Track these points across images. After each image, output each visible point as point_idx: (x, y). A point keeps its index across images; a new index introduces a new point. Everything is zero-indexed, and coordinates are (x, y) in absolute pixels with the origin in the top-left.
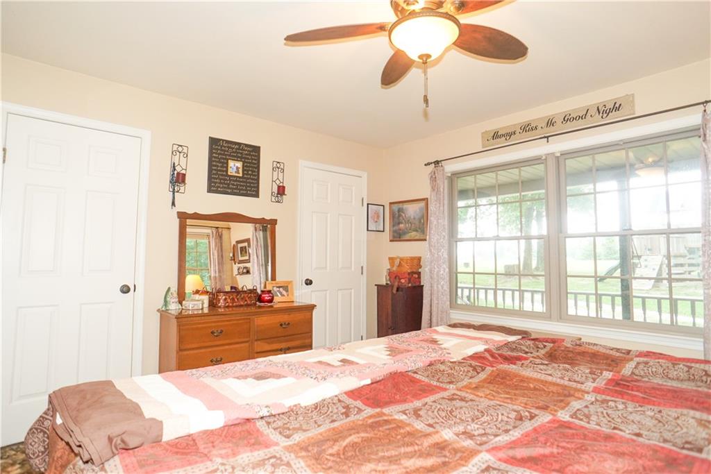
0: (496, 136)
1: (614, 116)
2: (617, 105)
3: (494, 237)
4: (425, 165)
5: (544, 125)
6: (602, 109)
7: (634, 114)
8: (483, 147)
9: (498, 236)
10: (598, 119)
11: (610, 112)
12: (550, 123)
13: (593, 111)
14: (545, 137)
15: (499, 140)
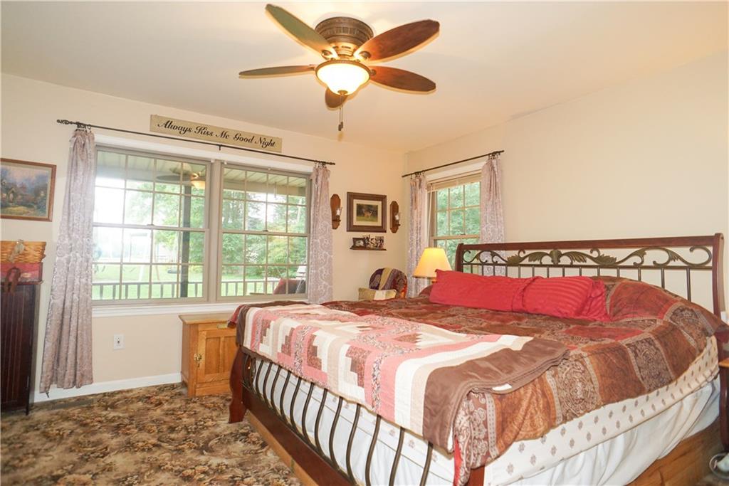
0: (169, 124)
1: (269, 148)
2: (272, 142)
3: (148, 225)
4: (58, 121)
5: (219, 134)
6: (263, 141)
7: (280, 152)
8: (151, 131)
9: (152, 225)
10: (259, 147)
11: (268, 145)
12: (224, 134)
13: (257, 139)
14: (217, 145)
15: (172, 130)
